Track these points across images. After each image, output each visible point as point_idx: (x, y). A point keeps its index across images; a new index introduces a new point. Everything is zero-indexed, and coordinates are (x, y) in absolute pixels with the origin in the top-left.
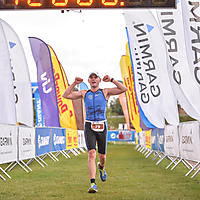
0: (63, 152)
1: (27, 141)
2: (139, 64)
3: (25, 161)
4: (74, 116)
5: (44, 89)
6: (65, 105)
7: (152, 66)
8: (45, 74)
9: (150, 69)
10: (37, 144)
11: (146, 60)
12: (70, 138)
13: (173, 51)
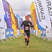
1: (3, 33)
2: (38, 10)
3: (3, 40)
5: (8, 17)
6: (13, 22)
7: (42, 10)
10: (6, 34)
11: (40, 8)
12: (15, 32)
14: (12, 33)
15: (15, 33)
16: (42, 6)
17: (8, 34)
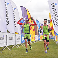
1: (18, 39)
4: (34, 31)
6: (31, 28)
7: (57, 16)
9: (56, 17)
12: (33, 38)
16: (56, 13)
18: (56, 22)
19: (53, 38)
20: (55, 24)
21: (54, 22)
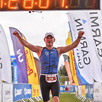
0: (30, 99)
1: (8, 92)
4: (37, 76)
6: (32, 70)
8: (19, 50)
9: (84, 47)
10: (14, 94)
13: (98, 36)
14: (28, 92)
15: (35, 93)
16: (85, 38)
17: (18, 94)
18: (85, 57)
19: (74, 91)
20: (82, 61)
21: (79, 57)
